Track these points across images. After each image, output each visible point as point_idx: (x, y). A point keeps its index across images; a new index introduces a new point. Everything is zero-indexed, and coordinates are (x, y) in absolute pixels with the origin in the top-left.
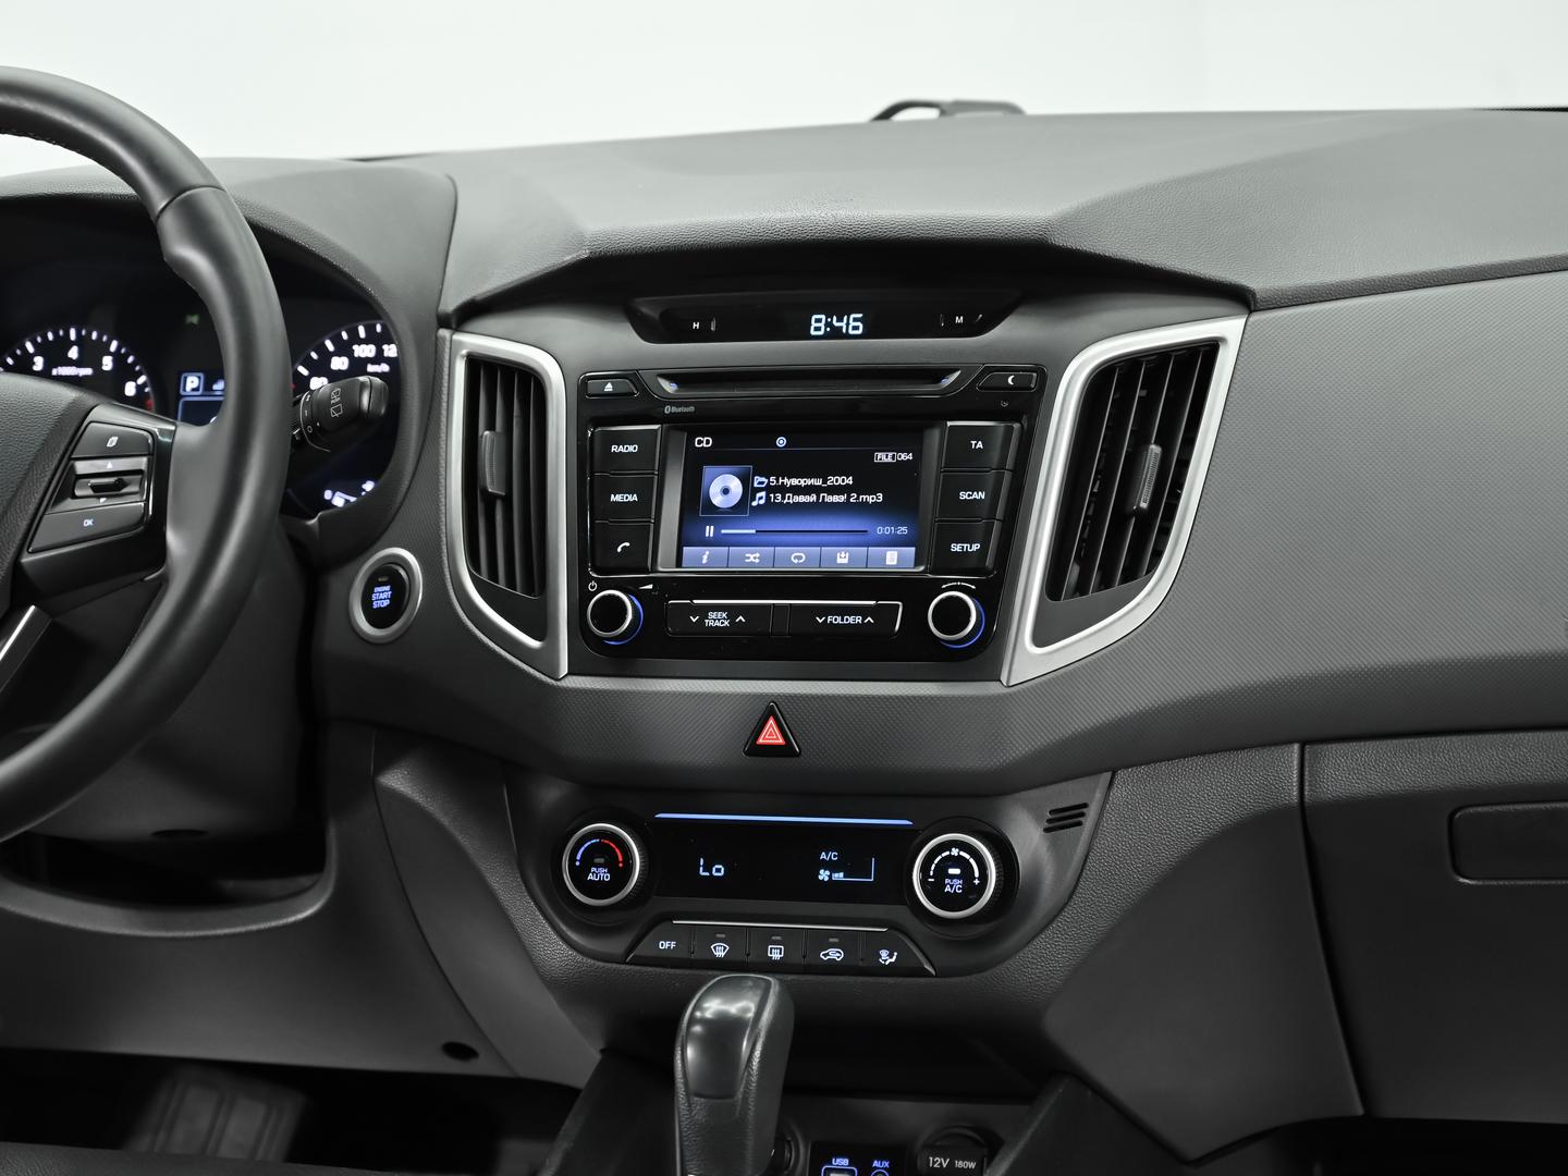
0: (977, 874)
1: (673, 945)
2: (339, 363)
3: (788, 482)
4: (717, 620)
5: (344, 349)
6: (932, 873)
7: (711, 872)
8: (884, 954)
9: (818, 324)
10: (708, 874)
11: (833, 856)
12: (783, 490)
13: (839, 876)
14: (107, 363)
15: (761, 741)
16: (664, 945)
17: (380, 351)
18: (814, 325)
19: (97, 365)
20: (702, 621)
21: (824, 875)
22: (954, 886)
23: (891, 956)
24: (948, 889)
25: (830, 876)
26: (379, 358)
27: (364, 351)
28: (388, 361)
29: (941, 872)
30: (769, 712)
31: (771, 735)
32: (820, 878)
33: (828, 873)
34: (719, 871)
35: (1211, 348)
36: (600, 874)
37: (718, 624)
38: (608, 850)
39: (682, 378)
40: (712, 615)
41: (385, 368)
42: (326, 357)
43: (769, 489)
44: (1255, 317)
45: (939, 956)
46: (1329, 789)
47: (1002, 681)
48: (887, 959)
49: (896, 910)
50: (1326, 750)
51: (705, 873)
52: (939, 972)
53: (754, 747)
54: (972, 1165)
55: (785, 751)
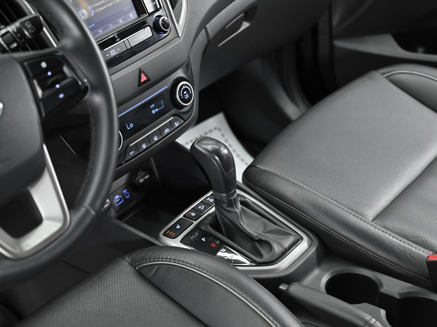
0: (190, 90)
1: (133, 152)
3: (97, 4)
6: (182, 96)
7: (130, 127)
8: (175, 123)
10: (130, 128)
11: (153, 106)
12: (97, 8)
13: (157, 110)
15: (142, 81)
16: (131, 153)
20: (109, 55)
22: (187, 97)
23: (177, 123)
24: (186, 98)
25: (155, 111)
29: (184, 95)
30: (140, 72)
31: (144, 78)
32: (153, 113)
33: (154, 110)
34: (132, 125)
37: (114, 54)
40: (111, 52)
43: (94, 9)
45: (185, 117)
46: (211, 35)
47: (179, 37)
48: (177, 124)
49: (174, 111)
50: (208, 26)
51: (128, 129)
52: (185, 121)
53: (140, 84)
54: (148, 176)
55: (148, 80)
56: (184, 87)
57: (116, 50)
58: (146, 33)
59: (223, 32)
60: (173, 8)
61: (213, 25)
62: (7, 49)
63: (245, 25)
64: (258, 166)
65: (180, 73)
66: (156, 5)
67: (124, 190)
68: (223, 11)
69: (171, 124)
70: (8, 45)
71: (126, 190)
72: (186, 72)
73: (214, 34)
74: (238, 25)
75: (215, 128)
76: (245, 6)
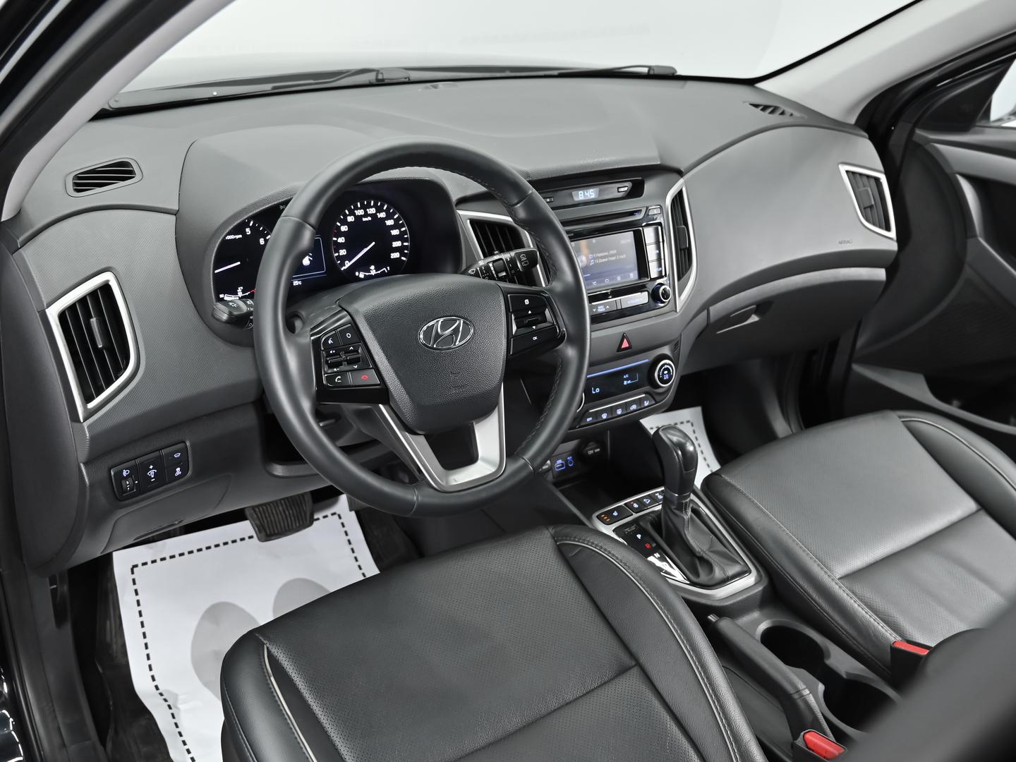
0: (671, 372)
1: (591, 419)
2: (351, 219)
3: (599, 255)
5: (352, 213)
6: (661, 375)
7: (596, 392)
8: (645, 402)
11: (627, 376)
12: (598, 258)
13: (629, 382)
14: (248, 231)
15: (623, 347)
16: (589, 420)
17: (366, 212)
18: (580, 195)
19: (244, 233)
20: (597, 310)
21: (625, 383)
22: (666, 377)
23: (647, 402)
25: (627, 383)
26: (366, 215)
27: (360, 212)
28: (370, 215)
29: (663, 374)
30: (623, 337)
31: (625, 344)
34: (598, 390)
35: (682, 191)
37: (602, 310)
40: (599, 307)
41: (369, 218)
42: (346, 216)
43: (594, 258)
44: (685, 178)
45: (658, 398)
46: (712, 319)
47: (676, 311)
48: (646, 404)
49: (647, 388)
50: (712, 309)
51: (593, 392)
52: (656, 403)
53: (620, 349)
54: (599, 450)
55: (629, 348)
56: (666, 366)
57: (605, 307)
58: (641, 298)
59: (727, 320)
60: (679, 279)
61: (718, 310)
62: (495, 276)
63: (754, 319)
64: (723, 476)
65: (666, 350)
66: (661, 271)
67: (569, 456)
68: (733, 297)
69: (640, 401)
70: (497, 273)
71: (571, 457)
72: (673, 351)
73: (716, 318)
74: (746, 316)
75: (688, 422)
76: (759, 298)
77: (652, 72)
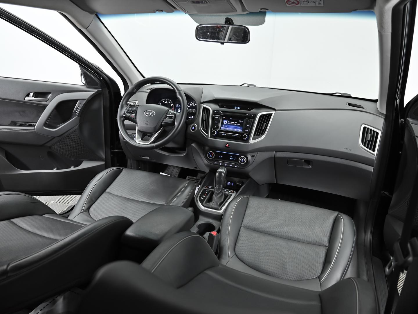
2: (191, 105)
3: (231, 122)
4: (223, 134)
5: (191, 104)
8: (235, 166)
9: (235, 108)
12: (231, 123)
14: (170, 102)
16: (216, 163)
17: (195, 104)
19: (169, 103)
21: (231, 158)
26: (194, 105)
27: (193, 104)
28: (195, 105)
29: (241, 160)
30: (227, 144)
31: (227, 146)
34: (221, 157)
35: (271, 114)
36: (211, 156)
38: (211, 154)
39: (222, 111)
41: (195, 106)
42: (190, 104)
43: (229, 123)
44: (276, 112)
45: (241, 167)
46: (278, 156)
47: (249, 143)
49: (237, 162)
50: (278, 153)
54: (241, 184)
55: (228, 147)
56: (243, 158)
57: (225, 134)
60: (255, 136)
63: (310, 167)
69: (233, 165)
77: (342, 95)
